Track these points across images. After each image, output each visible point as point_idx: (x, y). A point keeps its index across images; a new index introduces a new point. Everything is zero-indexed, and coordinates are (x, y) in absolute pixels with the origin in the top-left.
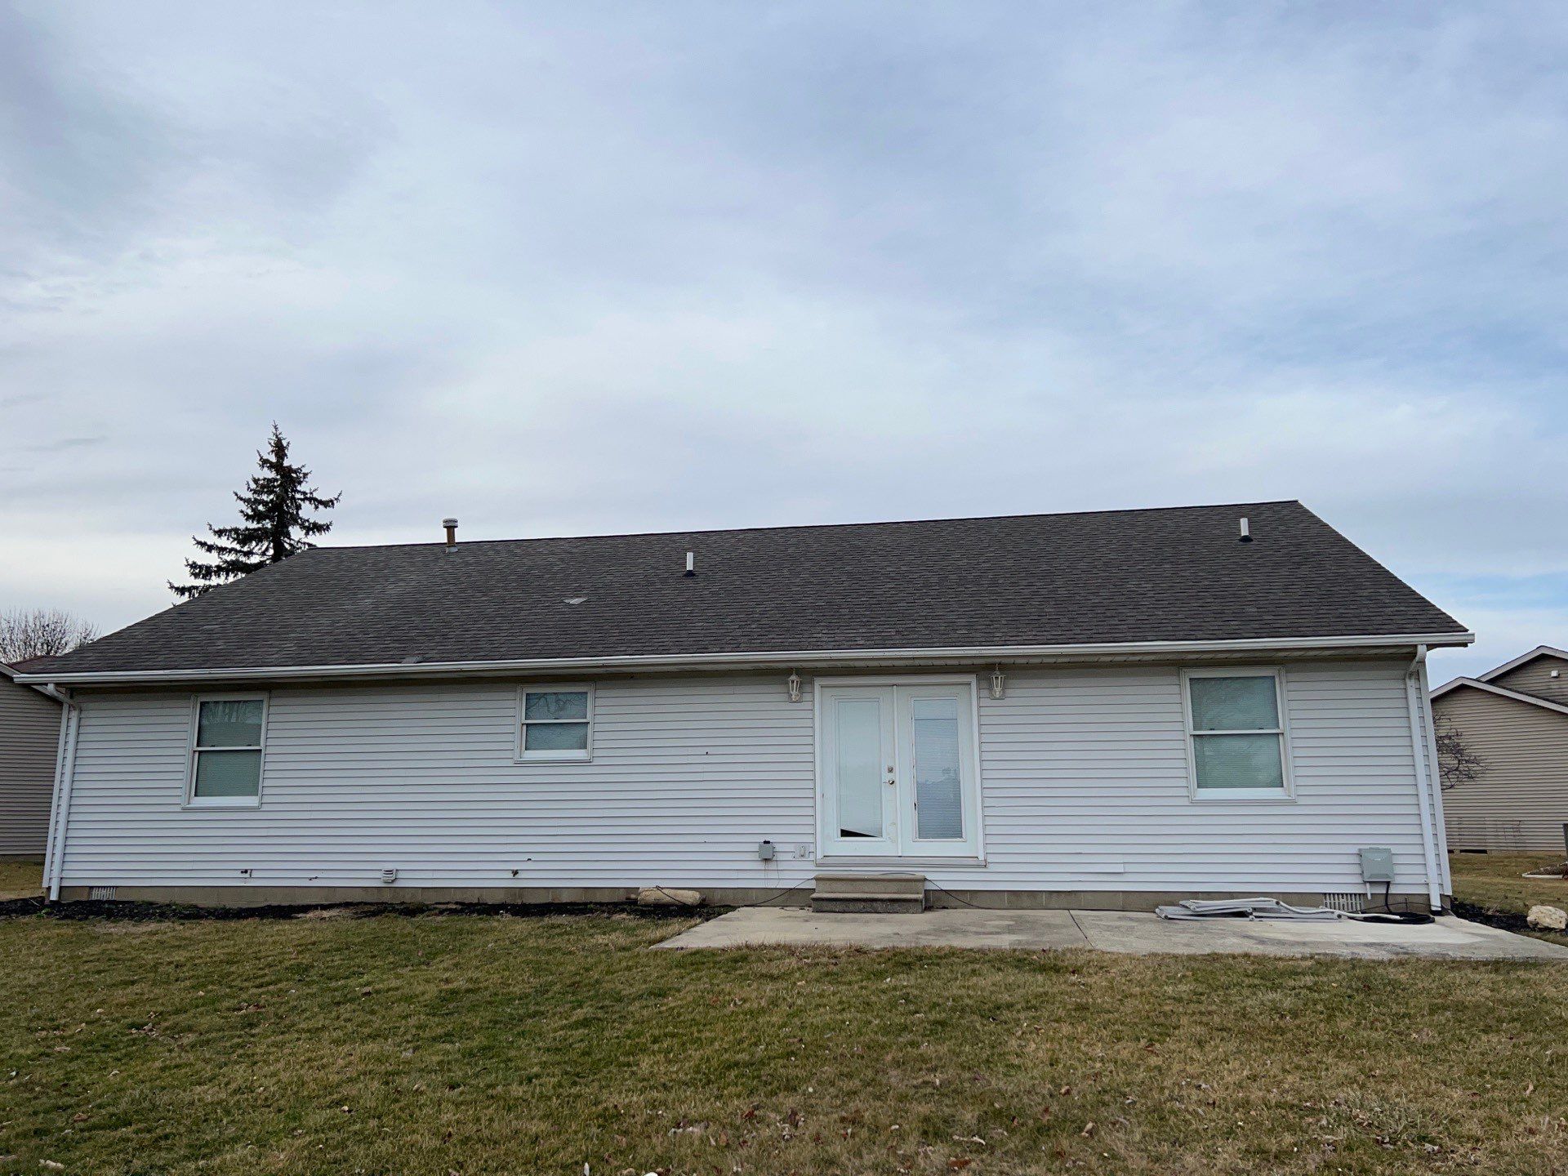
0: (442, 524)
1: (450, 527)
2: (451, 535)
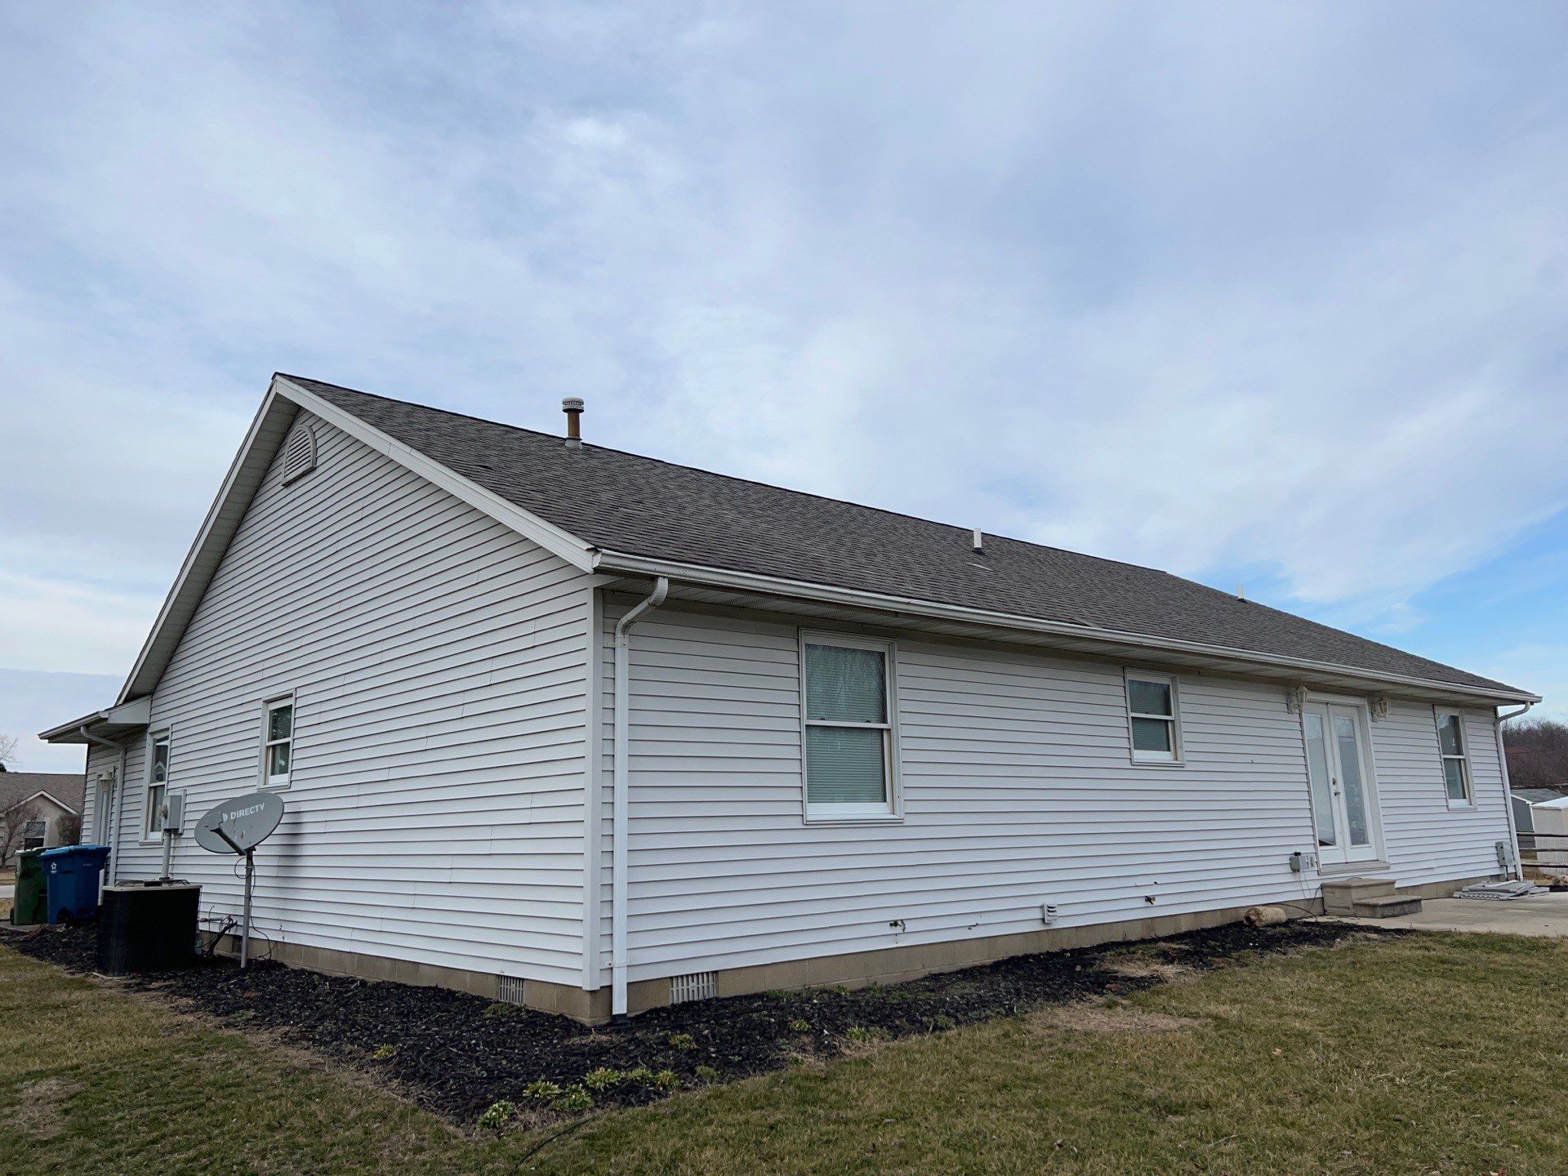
0: (562, 406)
1: (574, 411)
2: (574, 425)
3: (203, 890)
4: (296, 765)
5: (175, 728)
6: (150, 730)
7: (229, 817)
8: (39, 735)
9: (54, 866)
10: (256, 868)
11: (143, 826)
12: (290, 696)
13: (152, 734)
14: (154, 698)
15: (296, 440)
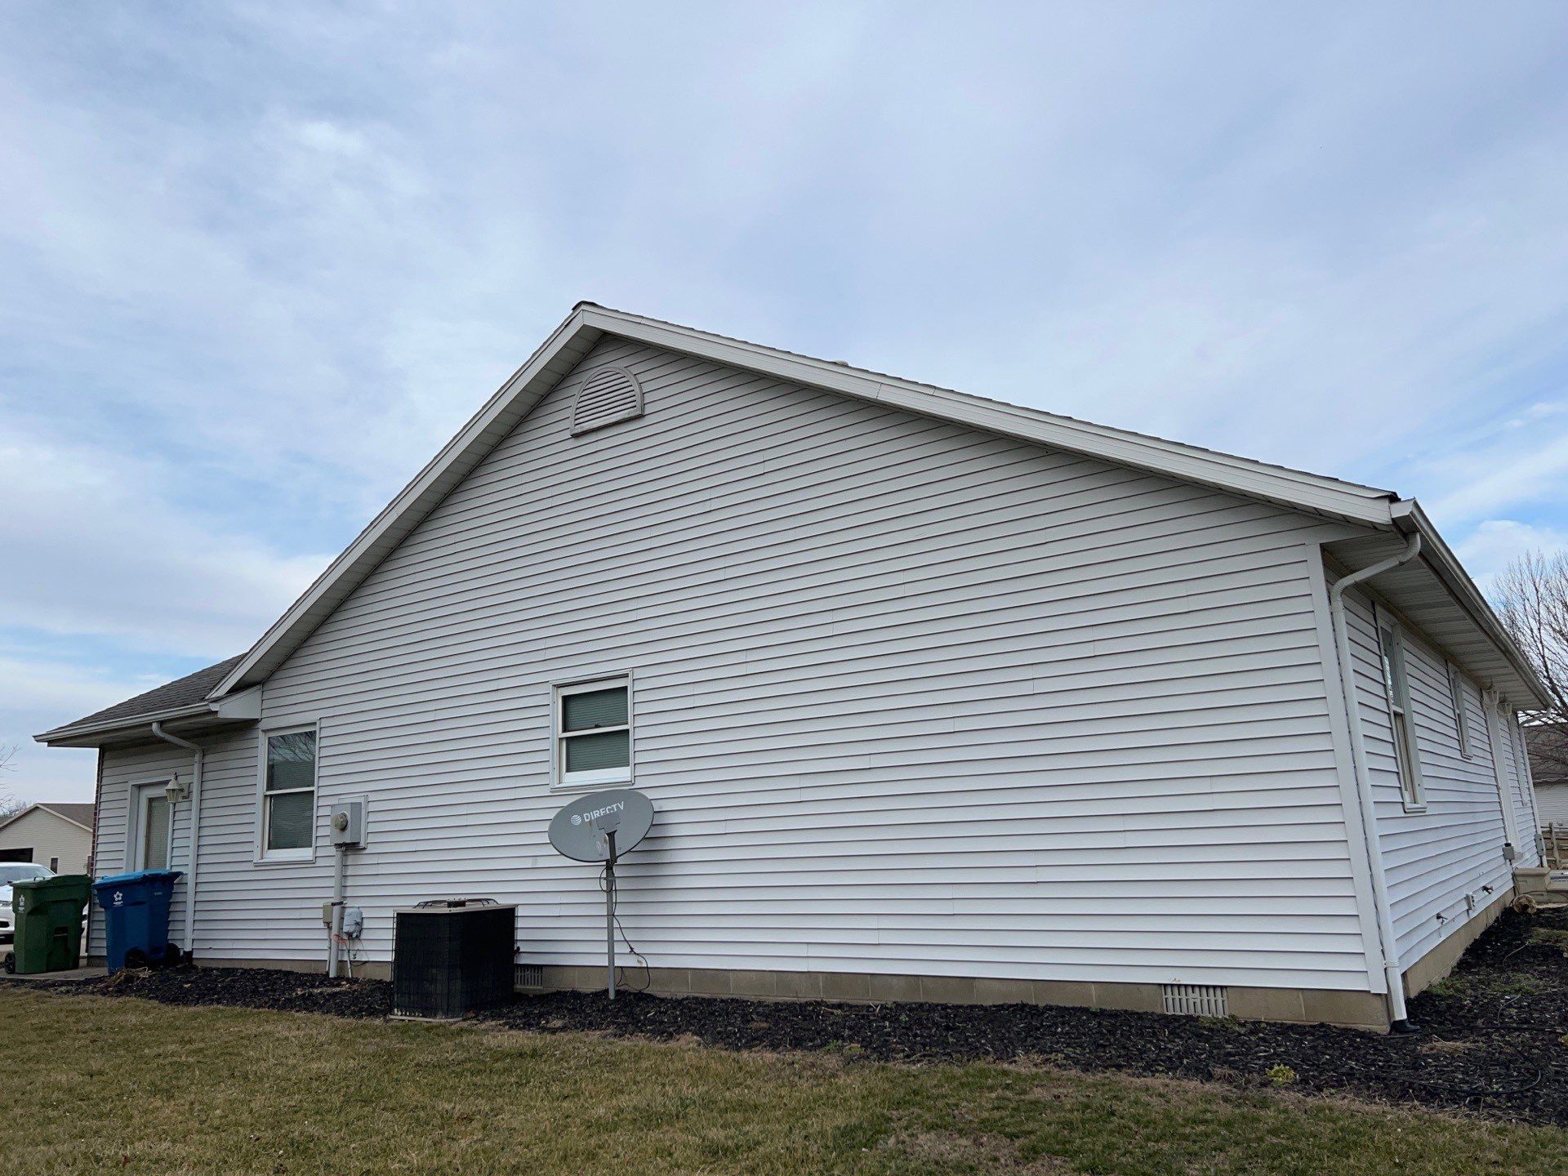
3: (520, 912)
4: (640, 758)
5: (324, 723)
6: (262, 725)
7: (583, 818)
8: (34, 737)
9: (118, 897)
10: (617, 880)
11: (258, 842)
12: (626, 676)
13: (265, 731)
14: (265, 689)
15: (593, 384)
